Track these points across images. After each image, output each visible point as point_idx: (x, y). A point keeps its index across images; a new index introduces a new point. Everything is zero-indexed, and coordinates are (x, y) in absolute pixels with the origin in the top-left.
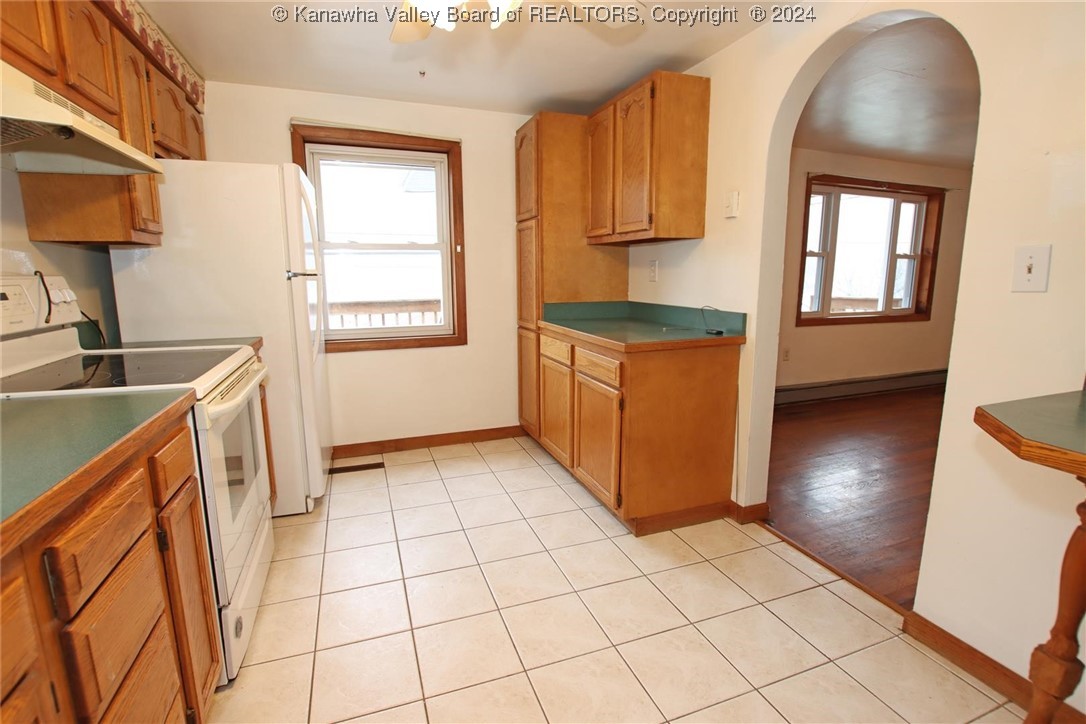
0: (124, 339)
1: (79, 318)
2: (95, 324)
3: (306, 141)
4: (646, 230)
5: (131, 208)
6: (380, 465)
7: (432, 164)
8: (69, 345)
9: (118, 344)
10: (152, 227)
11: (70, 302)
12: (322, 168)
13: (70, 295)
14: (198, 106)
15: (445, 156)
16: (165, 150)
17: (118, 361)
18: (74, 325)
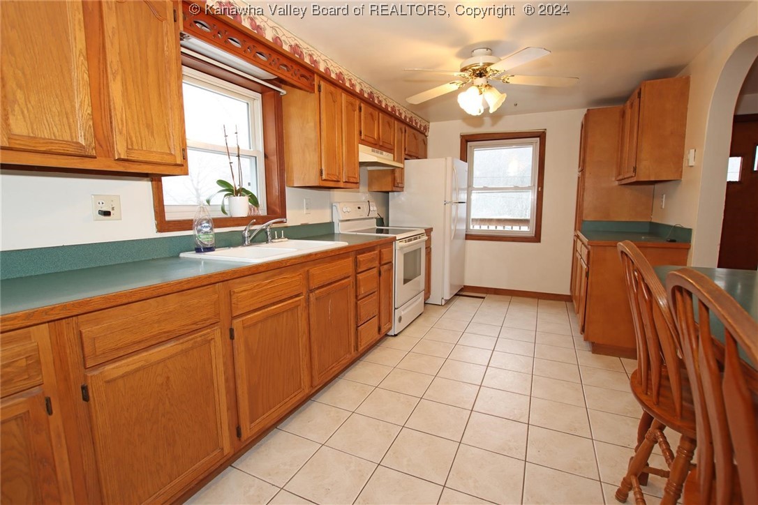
0: (390, 225)
1: (377, 216)
2: (382, 219)
3: (467, 141)
4: (632, 177)
5: (394, 180)
6: (484, 298)
7: (531, 143)
8: (373, 224)
9: (388, 226)
10: (400, 185)
11: (375, 210)
12: (475, 152)
13: (375, 208)
14: (426, 134)
15: (538, 139)
16: (410, 156)
17: (388, 230)
18: (376, 218)
